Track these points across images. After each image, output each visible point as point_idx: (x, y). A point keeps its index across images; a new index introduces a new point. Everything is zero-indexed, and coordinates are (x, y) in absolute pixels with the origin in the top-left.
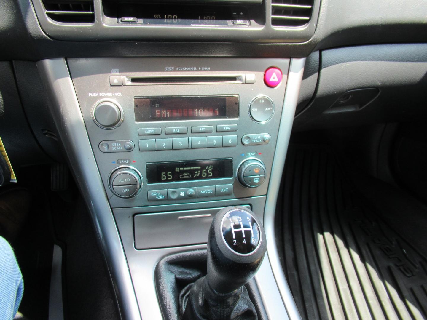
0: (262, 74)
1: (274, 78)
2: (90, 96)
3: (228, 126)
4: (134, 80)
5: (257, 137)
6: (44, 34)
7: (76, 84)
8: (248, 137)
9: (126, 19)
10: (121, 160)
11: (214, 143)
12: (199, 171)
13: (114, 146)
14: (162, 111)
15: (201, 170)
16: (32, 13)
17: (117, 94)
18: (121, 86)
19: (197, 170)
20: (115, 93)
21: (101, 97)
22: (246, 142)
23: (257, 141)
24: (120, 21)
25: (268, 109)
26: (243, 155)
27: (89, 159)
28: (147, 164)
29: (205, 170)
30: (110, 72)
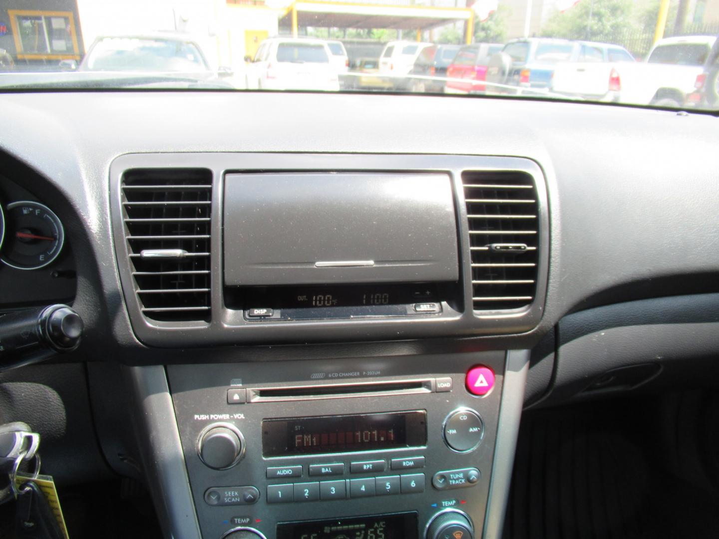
0: (463, 376)
1: (482, 382)
2: (196, 419)
3: (409, 461)
4: (263, 393)
5: (457, 476)
6: (137, 341)
7: (177, 402)
8: (443, 476)
9: (257, 312)
10: (238, 517)
11: (387, 488)
12: (363, 532)
13: (228, 497)
14: (305, 437)
15: (366, 529)
16: (124, 314)
17: (236, 416)
18: (244, 403)
19: (360, 530)
20: (234, 415)
21: (213, 421)
22: (439, 483)
23: (457, 482)
24: (247, 317)
25: (474, 429)
26: (435, 505)
27: (187, 516)
28: (279, 525)
29: (372, 530)
30: (229, 384)
